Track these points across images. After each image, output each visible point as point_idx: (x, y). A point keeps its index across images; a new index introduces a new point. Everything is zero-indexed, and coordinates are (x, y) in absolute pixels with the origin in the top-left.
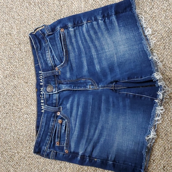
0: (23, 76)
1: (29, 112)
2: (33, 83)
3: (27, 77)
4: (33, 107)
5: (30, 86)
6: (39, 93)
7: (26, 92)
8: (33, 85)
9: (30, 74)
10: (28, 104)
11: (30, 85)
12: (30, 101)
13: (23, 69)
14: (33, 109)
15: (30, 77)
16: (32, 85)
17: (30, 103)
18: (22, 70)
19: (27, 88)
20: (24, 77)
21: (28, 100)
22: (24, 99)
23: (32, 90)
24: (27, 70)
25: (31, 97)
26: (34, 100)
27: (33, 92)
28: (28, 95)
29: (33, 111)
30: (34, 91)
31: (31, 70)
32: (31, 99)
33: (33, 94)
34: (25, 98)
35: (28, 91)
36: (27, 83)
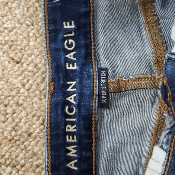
0: (7, 38)
1: (18, 159)
2: (40, 65)
3: (19, 43)
4: (33, 143)
5: (30, 74)
6: (61, 97)
7: (13, 93)
8: (39, 69)
9: (31, 34)
10: (19, 132)
11: (30, 68)
12: (25, 123)
13: (10, 17)
14: (36, 149)
15: (32, 43)
16: (35, 70)
17: (24, 129)
18: (5, 19)
19: (20, 78)
20: (10, 43)
21: (17, 120)
22: (7, 114)
23: (34, 87)
24: (22, 21)
25: (28, 110)
26: (41, 121)
27: (37, 92)
28: (21, 102)
29: (35, 158)
30: (41, 92)
31: (34, 19)
32: (30, 116)
33: (38, 102)
34: (9, 110)
35: (22, 90)
36: (18, 63)
